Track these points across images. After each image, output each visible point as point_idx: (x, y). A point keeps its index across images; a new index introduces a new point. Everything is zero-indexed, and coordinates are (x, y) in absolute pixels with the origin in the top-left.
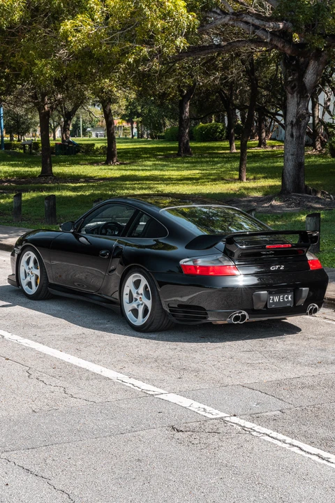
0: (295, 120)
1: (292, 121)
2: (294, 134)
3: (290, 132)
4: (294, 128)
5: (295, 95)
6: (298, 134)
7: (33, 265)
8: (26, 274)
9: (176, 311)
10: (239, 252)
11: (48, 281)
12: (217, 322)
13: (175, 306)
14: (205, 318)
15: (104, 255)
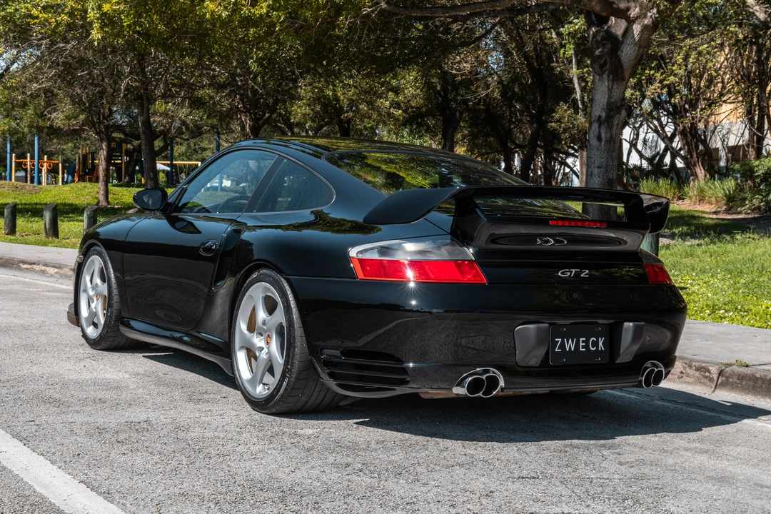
0: (604, 115)
1: (600, 116)
2: (603, 135)
3: (596, 133)
4: (603, 127)
5: (605, 76)
6: (609, 135)
7: (98, 280)
8: (89, 301)
9: (338, 365)
10: (485, 231)
11: (120, 312)
12: (431, 392)
13: (337, 353)
14: (403, 382)
15: (208, 250)
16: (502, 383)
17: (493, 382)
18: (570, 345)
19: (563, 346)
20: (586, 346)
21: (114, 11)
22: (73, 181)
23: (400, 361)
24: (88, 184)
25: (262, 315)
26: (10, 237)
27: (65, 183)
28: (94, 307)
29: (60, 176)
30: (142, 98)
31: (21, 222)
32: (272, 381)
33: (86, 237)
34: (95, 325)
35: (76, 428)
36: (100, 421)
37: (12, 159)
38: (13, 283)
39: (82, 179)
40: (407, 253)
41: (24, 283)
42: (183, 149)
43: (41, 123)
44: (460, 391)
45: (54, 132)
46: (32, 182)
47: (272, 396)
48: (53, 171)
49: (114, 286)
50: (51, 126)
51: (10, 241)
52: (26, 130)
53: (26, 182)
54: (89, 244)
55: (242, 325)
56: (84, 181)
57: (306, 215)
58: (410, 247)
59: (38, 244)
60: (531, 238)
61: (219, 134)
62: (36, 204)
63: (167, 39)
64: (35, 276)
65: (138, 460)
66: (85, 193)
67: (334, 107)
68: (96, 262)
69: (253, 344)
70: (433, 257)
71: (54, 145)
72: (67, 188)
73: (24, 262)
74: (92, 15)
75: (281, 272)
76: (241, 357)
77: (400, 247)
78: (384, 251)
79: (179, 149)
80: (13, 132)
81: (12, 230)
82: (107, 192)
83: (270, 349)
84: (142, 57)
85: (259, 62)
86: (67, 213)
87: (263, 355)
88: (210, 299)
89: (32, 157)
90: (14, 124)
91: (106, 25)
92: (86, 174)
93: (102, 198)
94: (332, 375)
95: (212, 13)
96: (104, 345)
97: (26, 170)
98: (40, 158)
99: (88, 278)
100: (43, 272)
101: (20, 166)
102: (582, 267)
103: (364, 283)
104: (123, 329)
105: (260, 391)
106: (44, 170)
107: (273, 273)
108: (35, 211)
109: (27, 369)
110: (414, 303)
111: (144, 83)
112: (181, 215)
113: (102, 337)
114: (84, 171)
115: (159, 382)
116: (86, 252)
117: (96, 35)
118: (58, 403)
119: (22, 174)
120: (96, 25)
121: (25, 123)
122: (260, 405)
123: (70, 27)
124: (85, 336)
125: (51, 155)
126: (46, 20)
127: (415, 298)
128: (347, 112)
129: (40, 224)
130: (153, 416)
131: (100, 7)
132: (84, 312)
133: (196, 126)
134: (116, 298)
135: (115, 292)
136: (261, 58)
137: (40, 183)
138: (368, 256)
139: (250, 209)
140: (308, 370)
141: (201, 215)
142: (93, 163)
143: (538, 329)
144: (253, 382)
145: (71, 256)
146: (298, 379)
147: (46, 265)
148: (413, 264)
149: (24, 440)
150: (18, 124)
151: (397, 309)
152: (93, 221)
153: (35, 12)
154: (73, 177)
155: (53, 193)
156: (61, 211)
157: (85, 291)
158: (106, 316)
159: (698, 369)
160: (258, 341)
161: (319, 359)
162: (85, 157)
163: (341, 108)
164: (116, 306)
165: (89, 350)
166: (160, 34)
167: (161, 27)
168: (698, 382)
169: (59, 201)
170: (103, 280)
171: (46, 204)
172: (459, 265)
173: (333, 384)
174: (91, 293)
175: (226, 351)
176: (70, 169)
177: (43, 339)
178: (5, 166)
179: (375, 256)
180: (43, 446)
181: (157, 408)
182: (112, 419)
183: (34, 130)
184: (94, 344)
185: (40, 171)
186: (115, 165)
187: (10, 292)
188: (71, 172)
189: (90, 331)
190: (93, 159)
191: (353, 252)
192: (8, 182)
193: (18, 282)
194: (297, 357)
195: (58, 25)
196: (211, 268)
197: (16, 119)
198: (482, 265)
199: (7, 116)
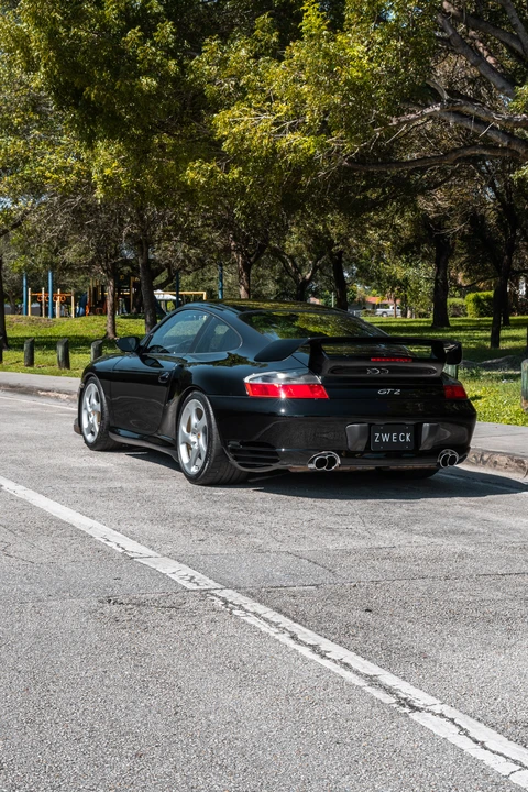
7: (94, 401)
8: (89, 415)
9: (240, 451)
10: (328, 365)
11: (109, 422)
12: (296, 468)
13: (237, 443)
14: (276, 461)
15: (163, 379)
16: (339, 462)
17: (333, 461)
18: (386, 438)
19: (380, 438)
20: (398, 439)
21: (114, 174)
22: (84, 314)
23: (274, 447)
24: (97, 318)
25: (195, 421)
26: (29, 368)
27: (77, 315)
28: (91, 420)
29: (73, 308)
30: (142, 243)
31: (38, 355)
32: (200, 463)
33: (87, 370)
34: (93, 433)
35: (77, 491)
36: (92, 487)
37: (28, 293)
38: (33, 406)
39: (93, 311)
40: (280, 380)
41: (43, 407)
42: (190, 278)
43: (55, 259)
44: (312, 466)
45: (67, 268)
46: (47, 315)
47: (200, 473)
48: (66, 302)
49: (105, 405)
50: (64, 263)
51: (30, 372)
52: (41, 266)
53: (41, 315)
54: (89, 374)
55: (183, 428)
56: (95, 314)
57: (224, 355)
58: (281, 376)
59: (52, 374)
60: (364, 370)
61: (221, 265)
62: (51, 337)
63: (160, 195)
64: (50, 401)
65: (112, 504)
66: (95, 326)
67: (325, 240)
68: (93, 388)
69: (189, 440)
70: (294, 382)
71: (68, 279)
72: (78, 321)
73: (42, 390)
74: (95, 176)
75: (205, 393)
76: (183, 449)
77: (275, 377)
78: (266, 378)
79: (185, 279)
80: (29, 268)
81: (31, 362)
82: (114, 325)
83: (199, 442)
84: (141, 209)
85: (243, 210)
86: (79, 345)
87: (195, 447)
88: (165, 411)
89: (47, 291)
90: (29, 261)
91: (107, 185)
92: (97, 306)
93: (109, 330)
94: (236, 458)
95: (193, 180)
96: (98, 447)
97: (41, 303)
98: (54, 291)
99: (87, 400)
100: (57, 398)
101: (34, 299)
102: (396, 388)
103: (254, 399)
104: (111, 435)
105: (194, 470)
106: (58, 302)
107: (201, 394)
108: (49, 344)
109: (46, 461)
110: (283, 411)
111: (142, 230)
112: (149, 355)
113: (97, 441)
114: (94, 303)
115: (133, 468)
116: (86, 381)
117: (99, 194)
118: (67, 479)
119: (36, 305)
120: (99, 186)
121: (40, 259)
122: (193, 479)
123: (78, 185)
124: (86, 442)
125: (64, 288)
126: (58, 180)
127: (284, 407)
128: (338, 244)
129: (54, 357)
130: (124, 485)
131: (102, 171)
132: (85, 424)
133: (199, 259)
134: (106, 413)
135: (106, 409)
136: (245, 207)
137: (54, 315)
138: (256, 382)
139: (191, 350)
140: (221, 457)
141: (163, 355)
142: (103, 295)
143: (360, 428)
144: (189, 465)
145: (75, 383)
146: (215, 461)
147: (59, 392)
148: (285, 387)
149: (46, 495)
150: (33, 261)
151: (275, 415)
152: (98, 353)
153: (48, 174)
154: (85, 309)
155: (65, 326)
156: (73, 344)
157: (86, 409)
158: (100, 426)
159: (517, 461)
160: (193, 438)
161: (227, 448)
162: (95, 290)
163: (332, 241)
164: (106, 419)
165: (88, 451)
166: (154, 190)
167: (155, 186)
168: (516, 470)
169: (71, 334)
170: (98, 401)
171: (59, 337)
172: (312, 387)
173: (236, 463)
174: (90, 410)
175: (174, 446)
176: (81, 301)
177: (57, 444)
178: (22, 299)
179: (260, 382)
180: (57, 498)
181: (128, 481)
182: (99, 487)
183: (48, 266)
184: (92, 446)
185: (54, 304)
186: (124, 296)
187: (32, 413)
188: (83, 305)
189: (90, 438)
190: (103, 291)
191: (247, 380)
192: (24, 316)
193: (39, 406)
194: (214, 446)
195: (67, 183)
196: (166, 390)
197: (32, 256)
198: (326, 387)
199: (24, 253)
